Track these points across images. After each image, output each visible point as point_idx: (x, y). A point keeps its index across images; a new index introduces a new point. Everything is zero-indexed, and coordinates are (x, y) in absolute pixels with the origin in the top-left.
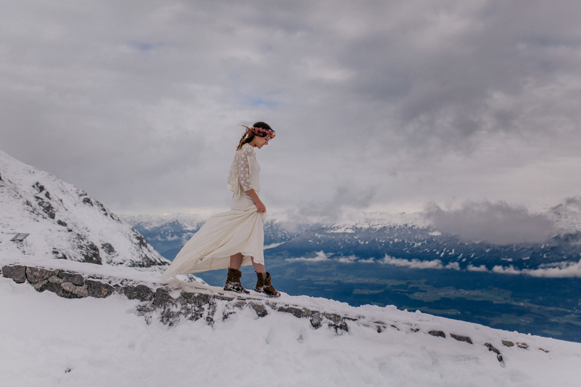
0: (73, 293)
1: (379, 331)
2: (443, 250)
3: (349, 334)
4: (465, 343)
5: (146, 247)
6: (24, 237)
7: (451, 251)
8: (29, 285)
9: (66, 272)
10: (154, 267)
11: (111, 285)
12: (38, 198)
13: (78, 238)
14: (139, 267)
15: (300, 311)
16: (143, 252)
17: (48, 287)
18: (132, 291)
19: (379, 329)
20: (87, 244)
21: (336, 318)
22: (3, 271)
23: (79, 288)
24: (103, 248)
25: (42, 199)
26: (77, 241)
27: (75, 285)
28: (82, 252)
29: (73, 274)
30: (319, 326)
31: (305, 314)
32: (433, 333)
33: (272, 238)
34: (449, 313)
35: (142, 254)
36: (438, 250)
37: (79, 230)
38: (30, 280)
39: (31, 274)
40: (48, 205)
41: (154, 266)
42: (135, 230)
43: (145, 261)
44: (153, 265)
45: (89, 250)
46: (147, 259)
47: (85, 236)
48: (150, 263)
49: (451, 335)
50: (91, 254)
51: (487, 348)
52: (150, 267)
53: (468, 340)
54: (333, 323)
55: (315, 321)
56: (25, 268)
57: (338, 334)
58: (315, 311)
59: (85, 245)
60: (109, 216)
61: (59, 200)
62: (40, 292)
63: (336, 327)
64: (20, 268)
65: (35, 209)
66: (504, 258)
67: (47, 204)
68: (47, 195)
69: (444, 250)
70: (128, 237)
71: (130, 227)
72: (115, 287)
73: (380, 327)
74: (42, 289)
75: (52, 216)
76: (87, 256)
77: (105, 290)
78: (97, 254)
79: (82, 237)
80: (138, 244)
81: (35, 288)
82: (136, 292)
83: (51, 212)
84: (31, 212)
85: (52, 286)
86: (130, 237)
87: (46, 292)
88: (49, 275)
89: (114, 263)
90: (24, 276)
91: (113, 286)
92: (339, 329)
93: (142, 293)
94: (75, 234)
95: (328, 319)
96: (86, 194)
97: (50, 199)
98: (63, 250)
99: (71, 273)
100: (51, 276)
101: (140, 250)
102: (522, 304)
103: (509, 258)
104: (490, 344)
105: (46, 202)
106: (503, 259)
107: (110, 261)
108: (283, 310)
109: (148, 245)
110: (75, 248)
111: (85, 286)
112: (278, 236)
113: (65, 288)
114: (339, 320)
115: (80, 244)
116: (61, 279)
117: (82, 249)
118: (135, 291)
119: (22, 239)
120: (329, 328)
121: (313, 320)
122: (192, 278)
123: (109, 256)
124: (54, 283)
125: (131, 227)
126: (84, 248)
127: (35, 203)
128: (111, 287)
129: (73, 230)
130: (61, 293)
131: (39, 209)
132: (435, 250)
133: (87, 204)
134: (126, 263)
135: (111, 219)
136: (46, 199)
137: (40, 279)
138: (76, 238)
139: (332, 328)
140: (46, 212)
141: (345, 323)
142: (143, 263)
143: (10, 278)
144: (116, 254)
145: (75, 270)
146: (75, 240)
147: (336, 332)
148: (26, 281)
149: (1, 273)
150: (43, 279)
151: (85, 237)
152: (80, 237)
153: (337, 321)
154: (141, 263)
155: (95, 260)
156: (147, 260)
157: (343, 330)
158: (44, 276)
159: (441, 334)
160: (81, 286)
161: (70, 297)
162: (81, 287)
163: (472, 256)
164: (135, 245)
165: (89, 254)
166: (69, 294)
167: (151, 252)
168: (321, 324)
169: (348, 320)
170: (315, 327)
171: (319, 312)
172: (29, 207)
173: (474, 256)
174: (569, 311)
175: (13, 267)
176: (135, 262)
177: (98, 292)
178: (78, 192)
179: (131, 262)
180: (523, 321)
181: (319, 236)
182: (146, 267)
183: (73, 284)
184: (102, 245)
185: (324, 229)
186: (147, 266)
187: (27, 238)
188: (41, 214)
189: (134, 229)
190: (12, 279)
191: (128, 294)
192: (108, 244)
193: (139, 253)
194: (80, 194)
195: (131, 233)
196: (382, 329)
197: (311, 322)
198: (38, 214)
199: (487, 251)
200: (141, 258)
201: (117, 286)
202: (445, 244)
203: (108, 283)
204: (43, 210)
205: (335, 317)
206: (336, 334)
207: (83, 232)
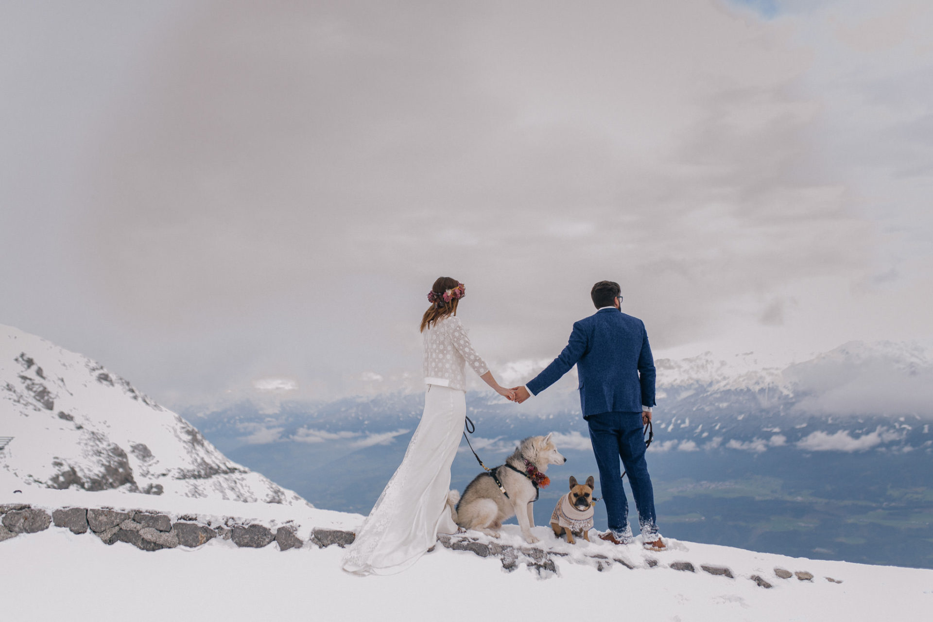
0: (157, 543)
1: (600, 569)
2: (671, 421)
3: (557, 576)
4: (723, 578)
5: (203, 445)
6: (6, 443)
7: (684, 422)
8: (93, 536)
9: (145, 514)
10: (217, 478)
11: (212, 527)
12: (24, 378)
13: (93, 439)
14: (192, 478)
15: (486, 547)
16: (198, 455)
17: (120, 537)
18: (242, 535)
19: (599, 566)
20: (108, 448)
21: (538, 554)
22: (54, 518)
23: (165, 536)
24: (133, 451)
25: (30, 379)
26: (92, 443)
27: (159, 532)
28: (101, 460)
29: (155, 516)
30: (513, 567)
31: (493, 551)
32: (676, 566)
33: (401, 419)
34: (687, 520)
35: (197, 457)
36: (663, 421)
37: (94, 426)
38: (94, 528)
39: (96, 520)
40: (41, 389)
41: (217, 476)
42: (183, 421)
43: (203, 469)
44: (214, 474)
45: (111, 456)
46: (205, 464)
47: (103, 434)
48: (211, 472)
49: (702, 567)
50: (116, 464)
51: (754, 583)
52: (211, 477)
53: (727, 573)
54: (533, 562)
55: (508, 561)
56: (85, 511)
57: (541, 577)
58: (506, 546)
59: (104, 449)
60: (140, 399)
61: (59, 379)
62: (110, 545)
63: (538, 567)
64: (78, 512)
65: (22, 396)
66: (767, 427)
67: (39, 387)
68: (39, 372)
69: (673, 420)
70: (172, 431)
71: (174, 416)
72: (216, 531)
73: (601, 563)
74: (112, 541)
75: (50, 406)
76: (110, 466)
77: (203, 536)
78: (125, 463)
79: (98, 437)
80: (189, 442)
81: (102, 539)
82: (248, 536)
83: (48, 400)
84: (15, 401)
85: (126, 535)
86: (175, 431)
87: (119, 544)
88: (120, 519)
89: (153, 475)
90: (86, 523)
91: (214, 529)
92: (542, 569)
93: (257, 536)
94: (87, 433)
95: (526, 556)
96: (102, 368)
97: (44, 378)
98: (70, 459)
99: (153, 515)
100: (124, 520)
101: (194, 451)
102: (799, 499)
103: (775, 426)
104: (758, 577)
105: (37, 384)
106: (765, 429)
107: (147, 472)
108: (461, 547)
109: (206, 443)
110: (89, 454)
111: (174, 532)
112: (410, 415)
113: (145, 537)
114: (542, 557)
115: (96, 447)
116: (138, 524)
117: (100, 456)
118: (247, 534)
119: (3, 447)
120: (529, 569)
121: (504, 558)
122: (279, 491)
123: (143, 464)
124: (129, 530)
125: (177, 415)
126: (103, 453)
127: (20, 387)
128: (212, 530)
129: (83, 426)
130: (140, 543)
131: (28, 396)
132: (658, 422)
133: (105, 382)
134: (171, 474)
135: (144, 404)
136: (38, 380)
137: (108, 526)
138: (90, 439)
139: (533, 570)
140: (39, 401)
141: (551, 560)
142: (199, 472)
143: (65, 527)
144: (155, 460)
145: (158, 509)
146: (89, 441)
147: (539, 574)
148: (89, 530)
149: (51, 520)
150: (112, 526)
151: (104, 436)
152: (96, 437)
153: (540, 557)
154: (196, 473)
155: (122, 473)
156: (204, 466)
157: (548, 571)
158: (113, 521)
159: (689, 567)
160: (169, 532)
161: (154, 550)
162: (167, 534)
163: (717, 428)
164: (185, 445)
165: (112, 462)
166: (151, 545)
167: (211, 454)
168: (516, 564)
169: (554, 555)
170: (508, 568)
171: (512, 547)
172: (11, 393)
173: (721, 428)
174: (874, 505)
175: (69, 511)
176: (185, 471)
177: (192, 538)
178: (89, 364)
179: (179, 471)
180: (803, 525)
181: (476, 411)
182: (204, 478)
183: (157, 529)
184: (132, 447)
185: (483, 399)
186: (205, 476)
187: (10, 443)
188: (31, 404)
189: (181, 418)
190: (68, 529)
191: (237, 539)
192: (142, 445)
193: (191, 457)
194: (92, 368)
195: (176, 424)
196: (604, 565)
197: (502, 562)
198: (26, 405)
199: (740, 418)
200: (196, 464)
201: (219, 528)
202: (674, 412)
203: (207, 526)
204: (34, 397)
205: (536, 552)
206: (539, 577)
207: (100, 429)
